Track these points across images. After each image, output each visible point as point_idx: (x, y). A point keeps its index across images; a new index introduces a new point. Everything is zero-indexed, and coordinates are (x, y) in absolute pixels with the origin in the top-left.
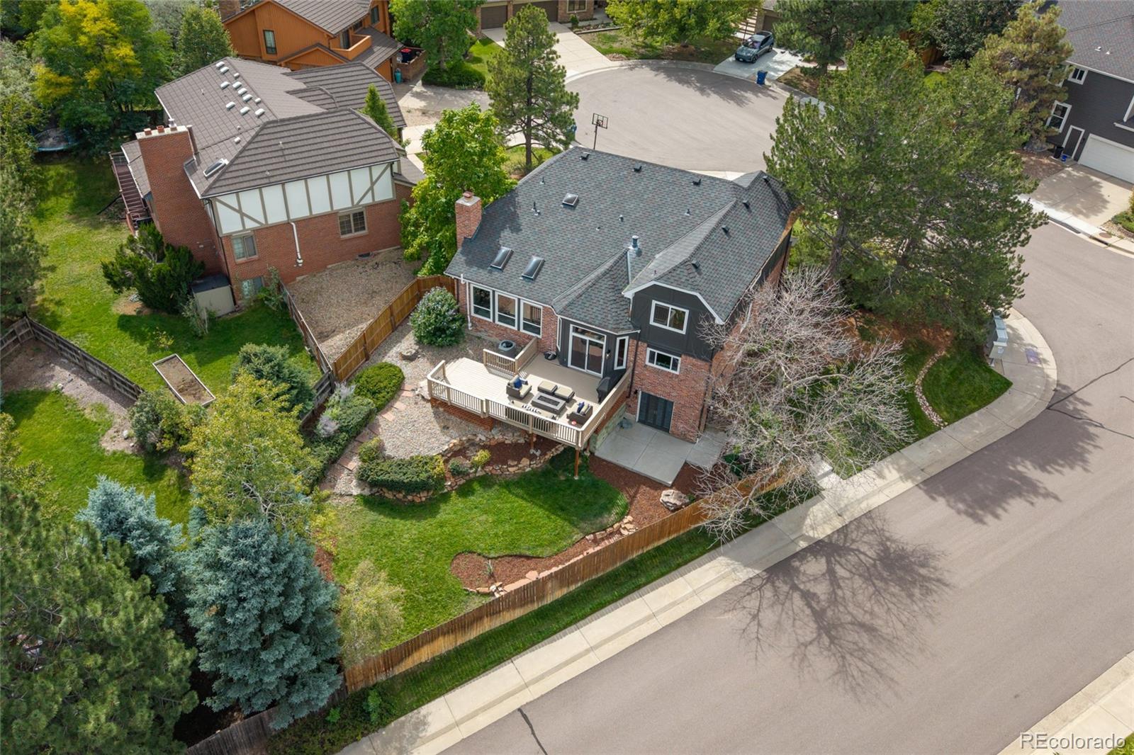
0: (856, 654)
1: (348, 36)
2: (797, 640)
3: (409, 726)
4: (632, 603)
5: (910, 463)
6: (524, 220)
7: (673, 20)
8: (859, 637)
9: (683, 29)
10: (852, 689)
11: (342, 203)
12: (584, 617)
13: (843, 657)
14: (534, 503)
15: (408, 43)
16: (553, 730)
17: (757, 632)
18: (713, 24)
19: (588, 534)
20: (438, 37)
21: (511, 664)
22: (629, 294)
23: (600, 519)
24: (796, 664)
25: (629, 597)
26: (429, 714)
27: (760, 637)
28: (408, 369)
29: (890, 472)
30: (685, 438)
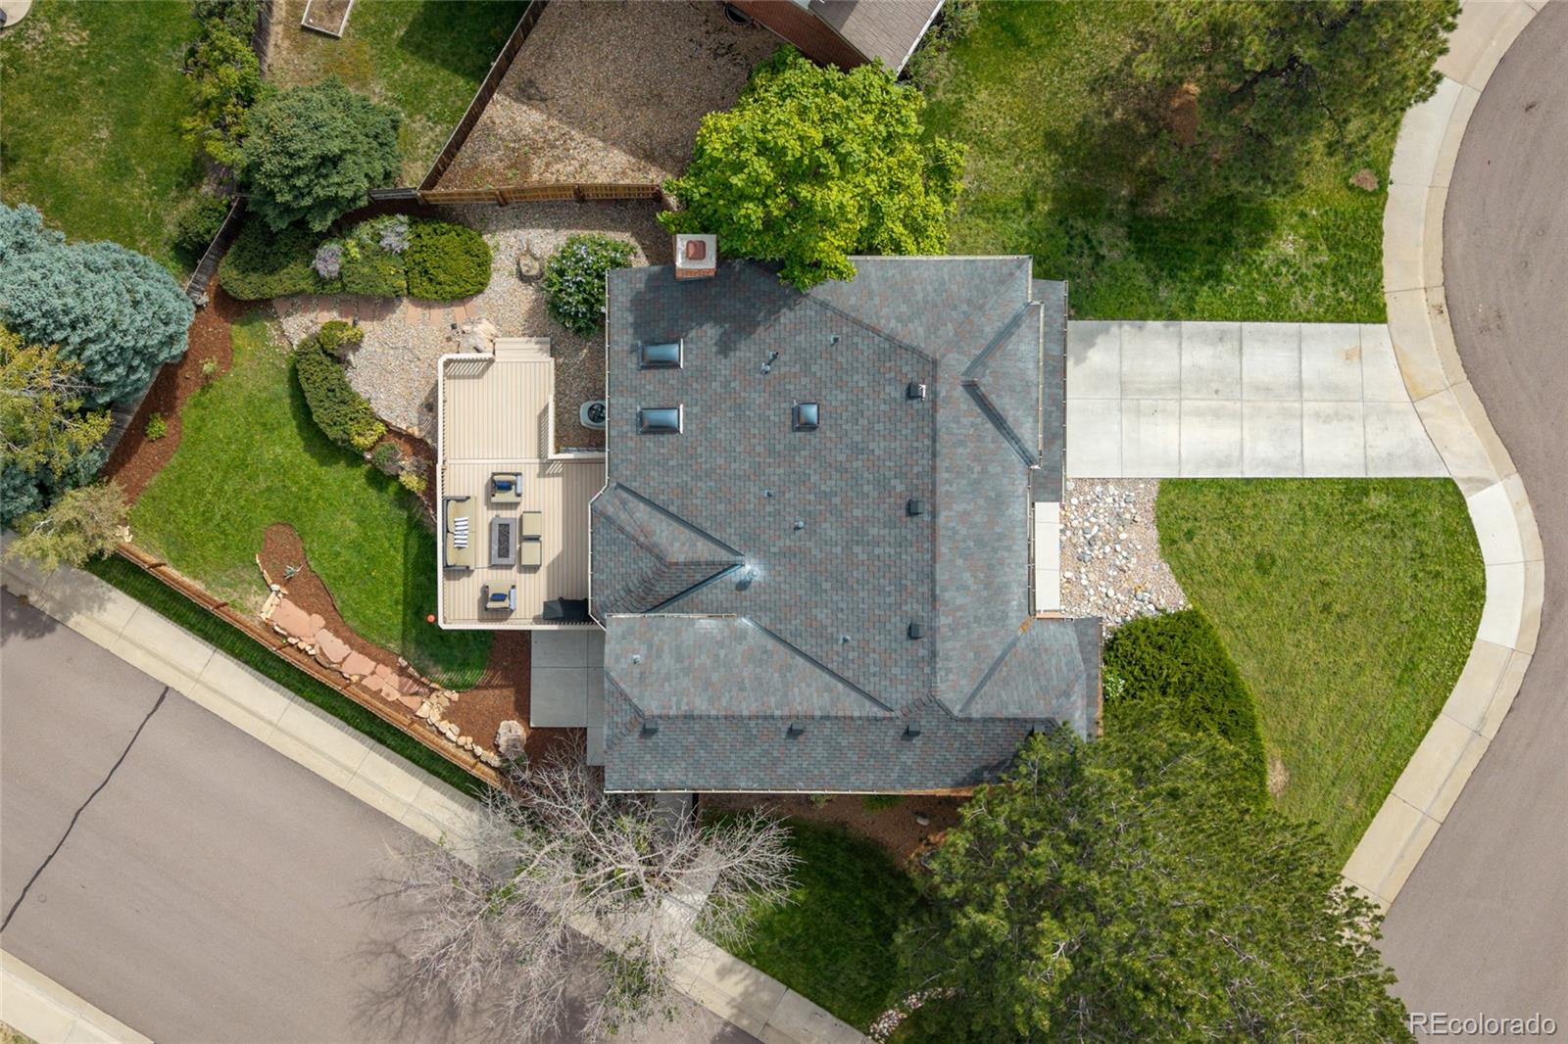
0: (410, 1007)
2: (397, 940)
3: (89, 591)
4: (357, 744)
5: (770, 1007)
8: (435, 1005)
10: (363, 1013)
12: (310, 700)
13: (398, 995)
14: (406, 574)
16: (161, 735)
17: (386, 895)
19: (405, 658)
21: (211, 652)
23: (431, 663)
24: (364, 947)
25: (363, 736)
26: (115, 602)
27: (382, 899)
28: (499, 286)
29: (736, 984)
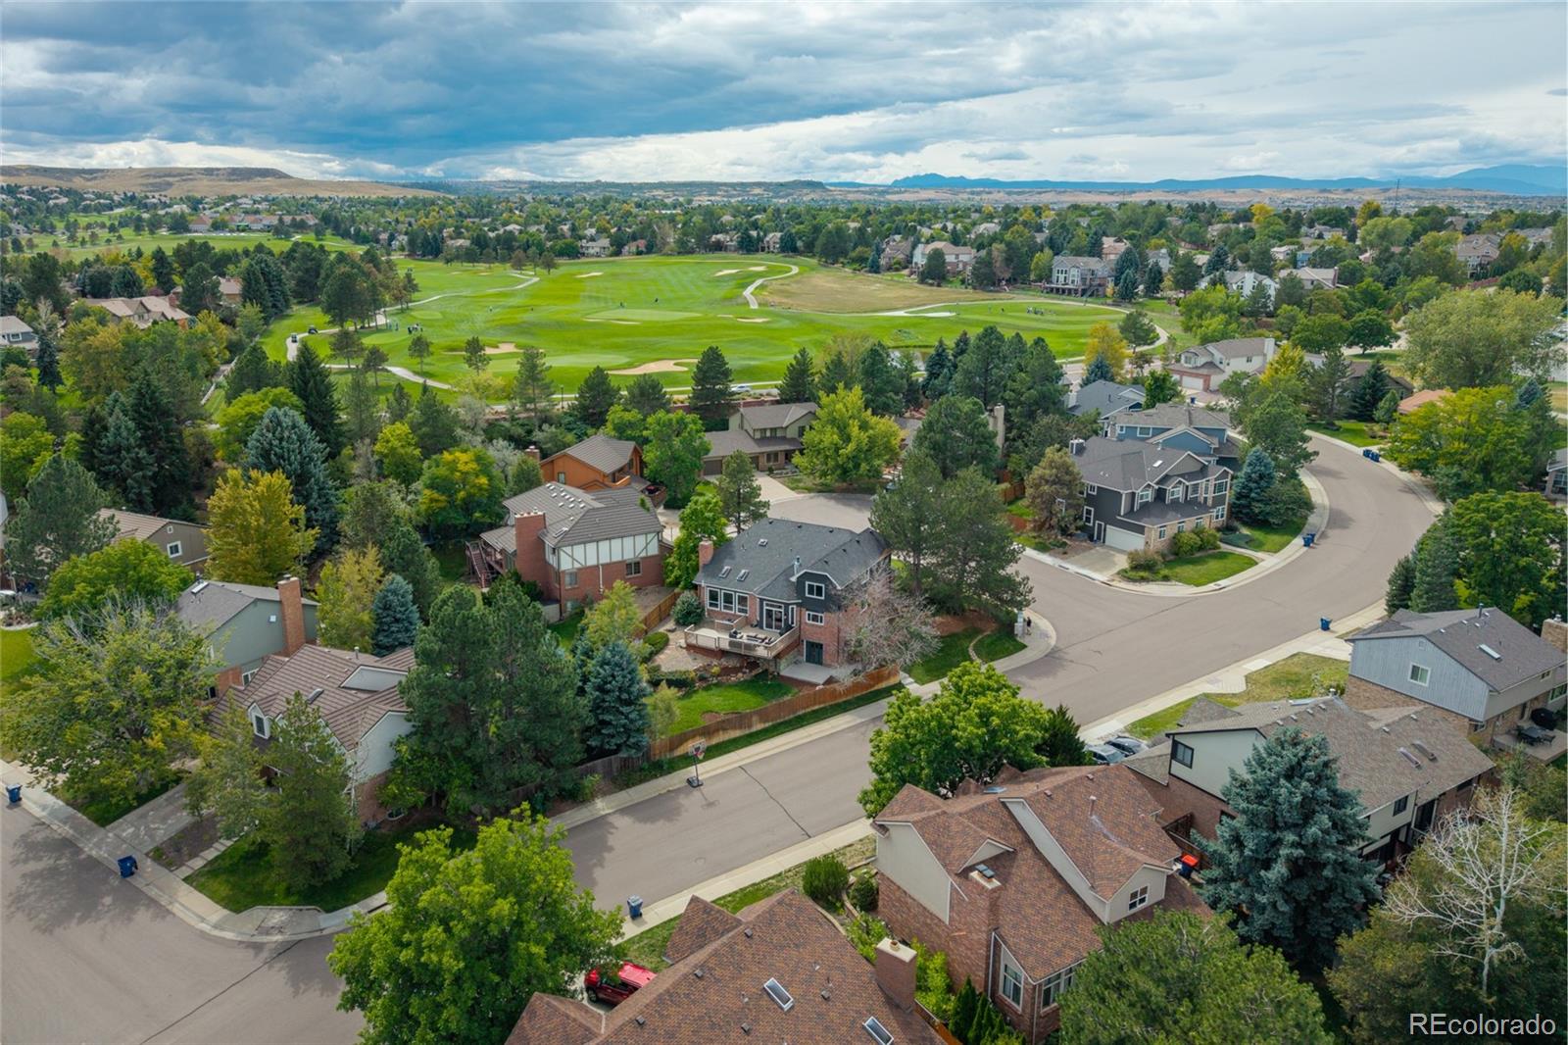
1: (615, 477)
6: (737, 554)
7: (838, 466)
9: (845, 471)
11: (629, 556)
15: (654, 482)
18: (864, 466)
20: (676, 476)
22: (794, 579)
28: (671, 636)
30: (829, 666)
